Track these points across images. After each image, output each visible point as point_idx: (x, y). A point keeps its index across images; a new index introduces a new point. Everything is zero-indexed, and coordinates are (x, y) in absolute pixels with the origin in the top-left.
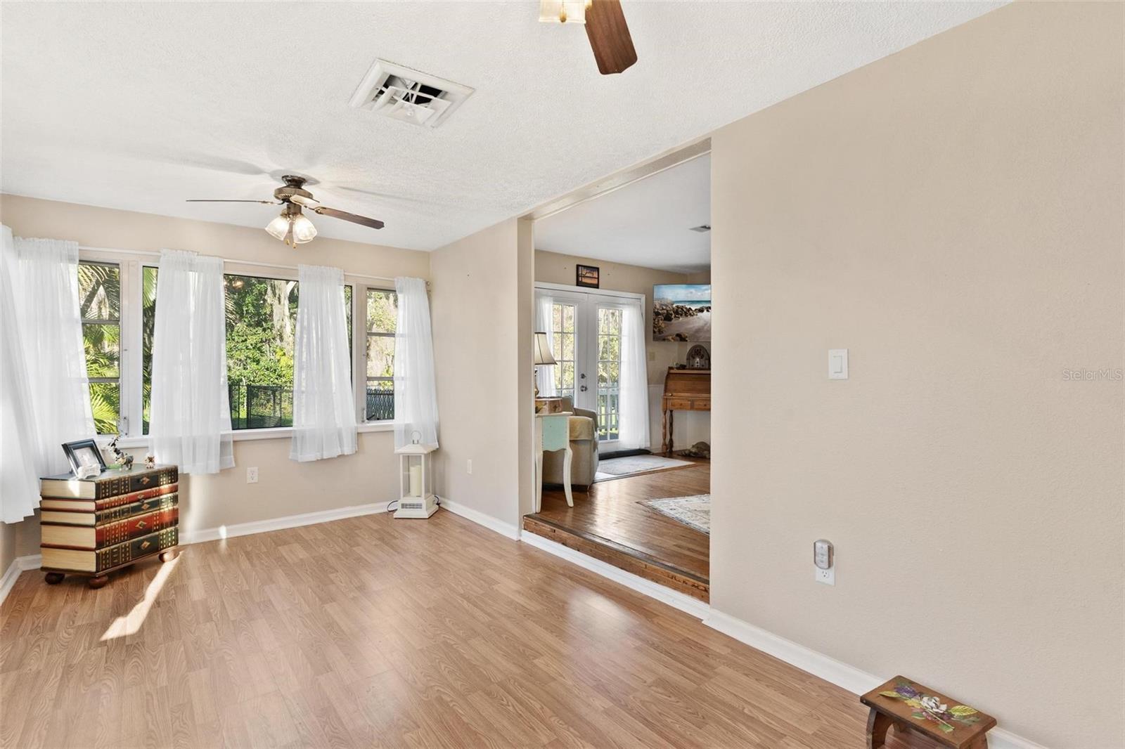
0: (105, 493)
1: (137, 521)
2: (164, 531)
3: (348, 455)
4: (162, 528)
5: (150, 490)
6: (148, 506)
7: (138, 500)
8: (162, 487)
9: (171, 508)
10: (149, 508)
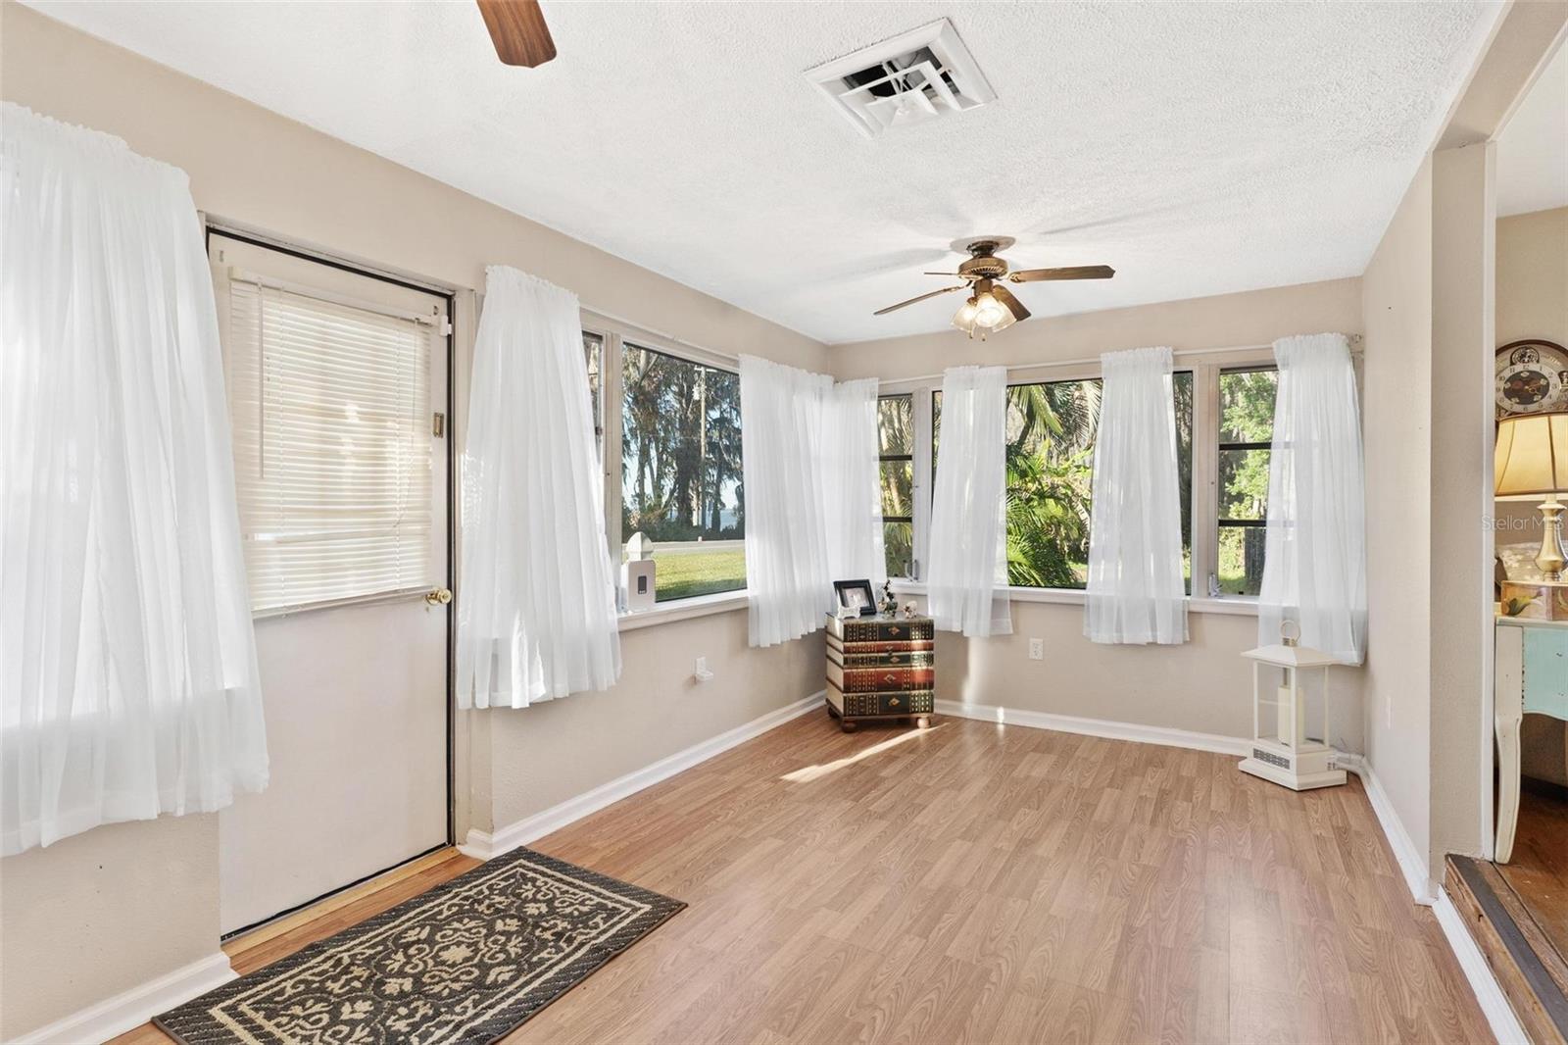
0: (853, 636)
1: (886, 673)
2: (916, 692)
3: (1161, 645)
4: (914, 689)
5: (899, 642)
6: (898, 660)
7: (887, 651)
8: (914, 642)
9: (925, 668)
10: (899, 662)
